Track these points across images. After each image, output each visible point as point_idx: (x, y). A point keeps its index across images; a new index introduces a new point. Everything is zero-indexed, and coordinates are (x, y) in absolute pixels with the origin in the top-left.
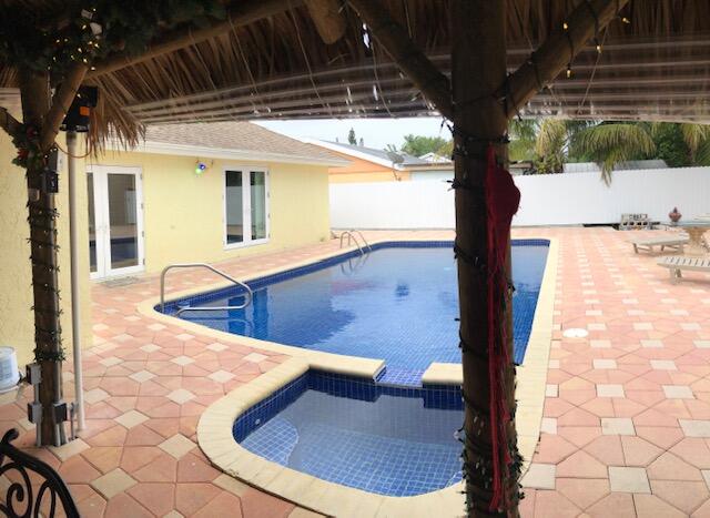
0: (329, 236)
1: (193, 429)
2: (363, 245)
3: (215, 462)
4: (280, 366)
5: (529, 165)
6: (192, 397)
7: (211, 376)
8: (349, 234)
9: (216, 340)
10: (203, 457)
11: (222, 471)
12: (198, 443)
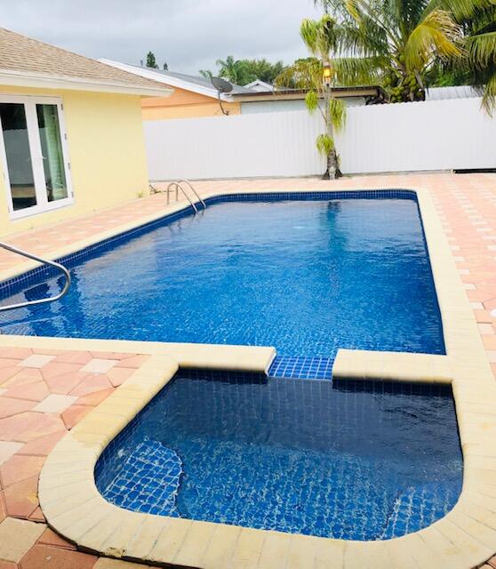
0: (148, 190)
1: (33, 500)
2: (195, 200)
3: (83, 542)
4: (138, 371)
5: (374, 93)
6: (18, 447)
7: (39, 407)
8: (175, 186)
9: (32, 351)
10: (61, 542)
11: (99, 554)
12: (46, 522)
